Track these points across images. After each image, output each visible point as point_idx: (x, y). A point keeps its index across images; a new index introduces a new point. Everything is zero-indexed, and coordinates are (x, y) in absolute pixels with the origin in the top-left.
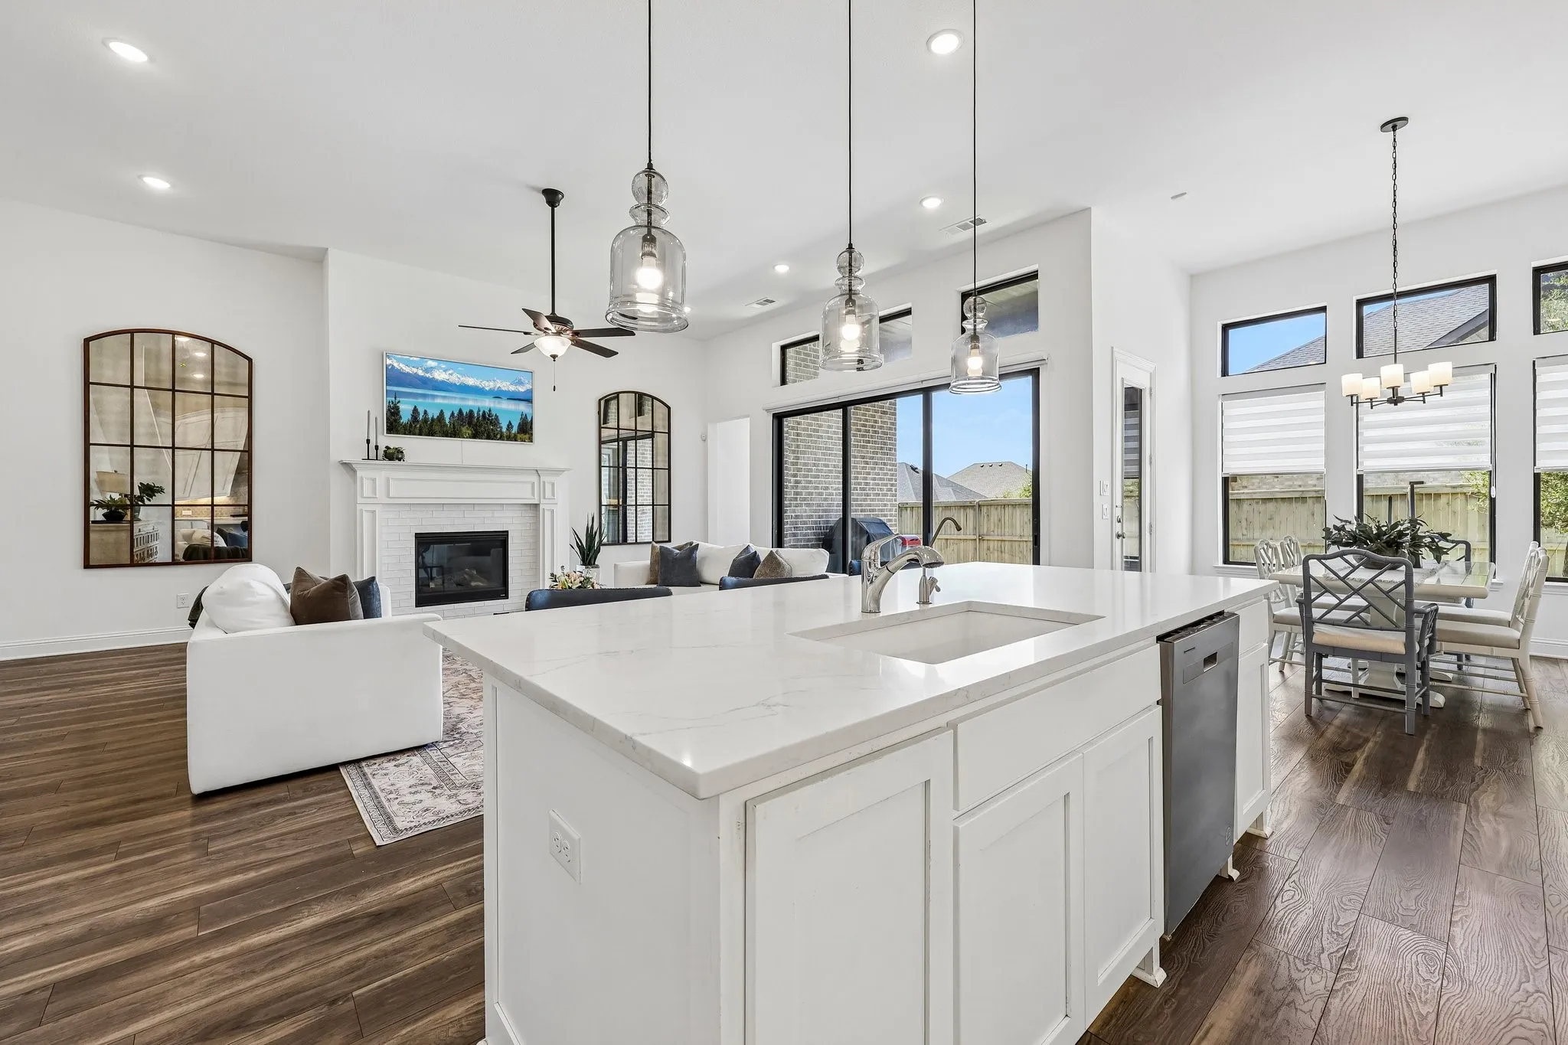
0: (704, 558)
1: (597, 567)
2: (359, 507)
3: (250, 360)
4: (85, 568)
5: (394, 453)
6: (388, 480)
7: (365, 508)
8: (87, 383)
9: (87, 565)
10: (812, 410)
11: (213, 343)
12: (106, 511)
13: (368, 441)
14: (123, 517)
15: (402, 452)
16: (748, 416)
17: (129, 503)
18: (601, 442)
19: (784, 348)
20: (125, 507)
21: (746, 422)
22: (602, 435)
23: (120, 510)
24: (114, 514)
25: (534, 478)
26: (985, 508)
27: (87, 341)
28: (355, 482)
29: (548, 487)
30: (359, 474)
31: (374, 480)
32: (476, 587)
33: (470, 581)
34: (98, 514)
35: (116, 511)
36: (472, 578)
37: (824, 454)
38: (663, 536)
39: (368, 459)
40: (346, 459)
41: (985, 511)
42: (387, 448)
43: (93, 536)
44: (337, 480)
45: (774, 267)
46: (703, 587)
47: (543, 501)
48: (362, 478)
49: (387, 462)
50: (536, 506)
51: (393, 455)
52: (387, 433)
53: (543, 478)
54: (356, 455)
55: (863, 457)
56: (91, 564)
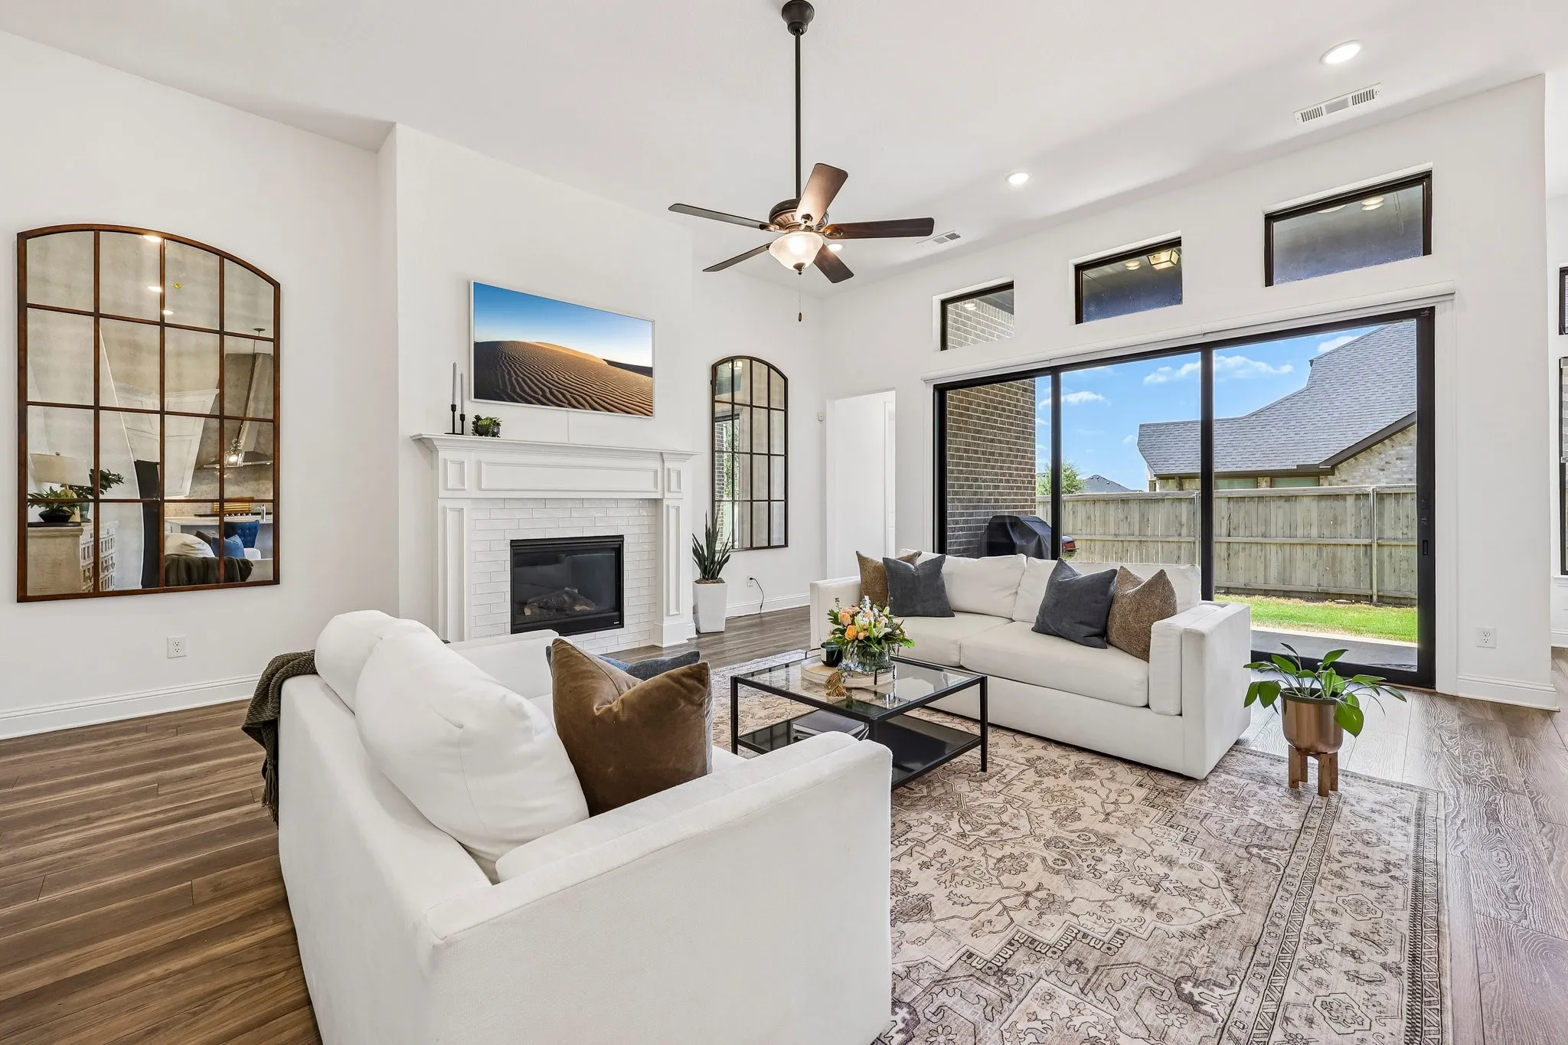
0: (951, 574)
1: (722, 581)
2: (441, 503)
3: (277, 286)
4: (18, 602)
5: (489, 425)
6: (479, 464)
7: (448, 504)
8: (23, 306)
9: (23, 597)
10: (985, 381)
11: (223, 256)
12: (43, 509)
13: (454, 408)
14: (70, 517)
15: (498, 424)
16: (893, 389)
17: (75, 497)
18: (714, 419)
19: (944, 303)
20: (72, 504)
21: (891, 396)
22: (716, 409)
23: (65, 508)
24: (57, 515)
25: (656, 464)
26: (1071, 504)
27: (23, 237)
28: (433, 466)
29: (674, 476)
30: (442, 454)
31: (462, 463)
32: (583, 613)
33: (574, 605)
34: (34, 513)
35: (59, 510)
36: (575, 600)
37: (974, 438)
38: (780, 539)
39: (454, 433)
40: (426, 434)
41: (1071, 507)
42: (478, 418)
43: (32, 548)
44: (408, 464)
45: (1007, 179)
46: (959, 617)
47: (667, 495)
48: (445, 462)
49: (478, 438)
50: (656, 502)
51: (485, 429)
52: (475, 398)
53: (667, 465)
54: (437, 427)
55: (1008, 443)
56: (29, 594)
